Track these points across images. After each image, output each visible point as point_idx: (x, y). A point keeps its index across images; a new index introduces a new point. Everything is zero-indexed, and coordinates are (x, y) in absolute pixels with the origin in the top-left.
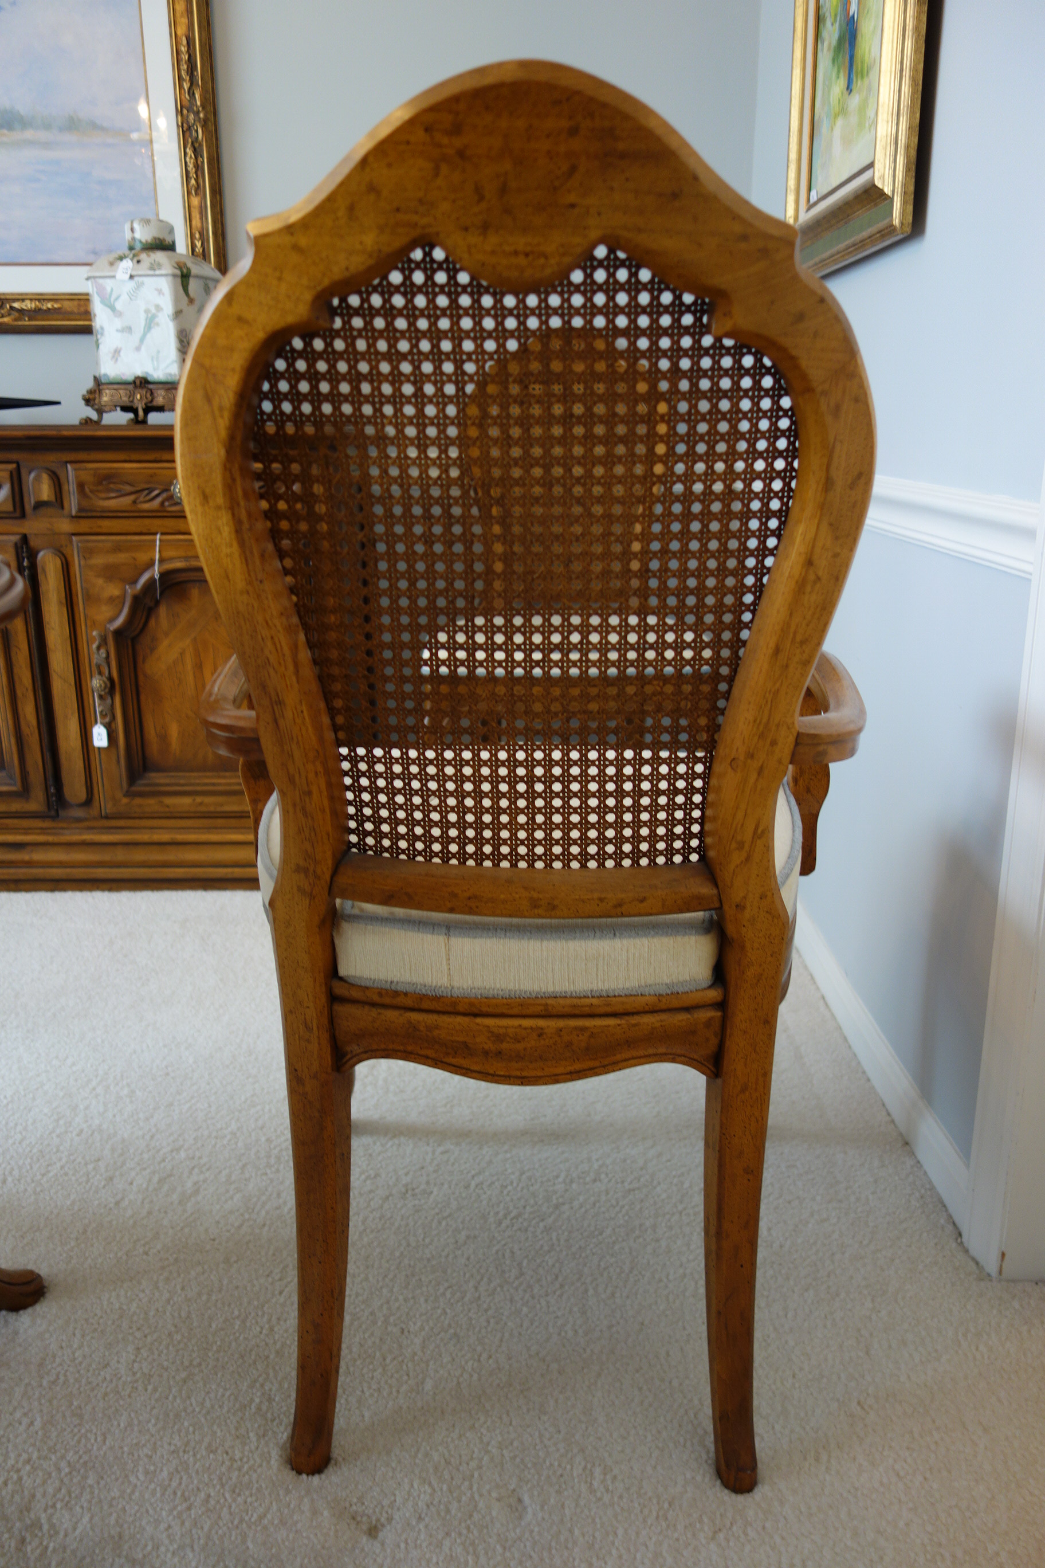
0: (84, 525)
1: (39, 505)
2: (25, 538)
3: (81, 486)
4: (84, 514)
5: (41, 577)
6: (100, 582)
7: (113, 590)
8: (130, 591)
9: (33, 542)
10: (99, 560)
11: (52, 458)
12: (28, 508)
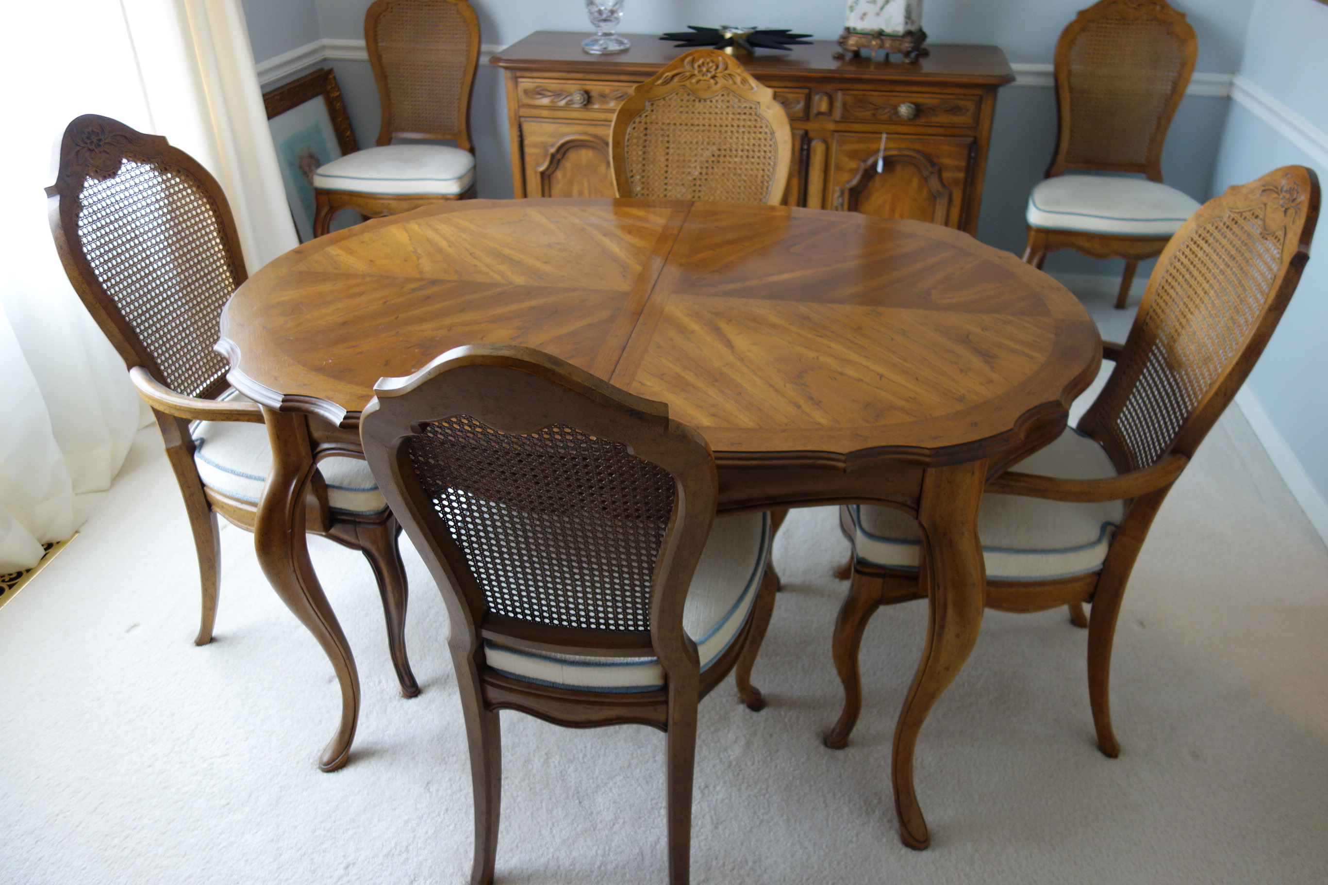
0: (842, 127)
1: (820, 114)
2: (806, 133)
3: (845, 105)
4: (844, 119)
5: (812, 155)
6: (846, 160)
7: (853, 165)
8: (862, 166)
9: (811, 134)
10: (848, 147)
11: (829, 87)
12: (812, 115)
